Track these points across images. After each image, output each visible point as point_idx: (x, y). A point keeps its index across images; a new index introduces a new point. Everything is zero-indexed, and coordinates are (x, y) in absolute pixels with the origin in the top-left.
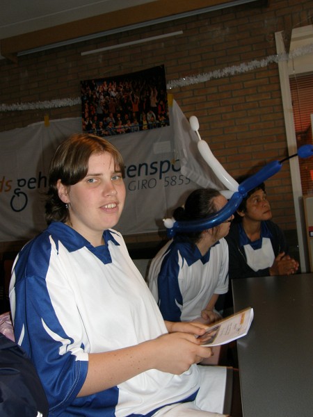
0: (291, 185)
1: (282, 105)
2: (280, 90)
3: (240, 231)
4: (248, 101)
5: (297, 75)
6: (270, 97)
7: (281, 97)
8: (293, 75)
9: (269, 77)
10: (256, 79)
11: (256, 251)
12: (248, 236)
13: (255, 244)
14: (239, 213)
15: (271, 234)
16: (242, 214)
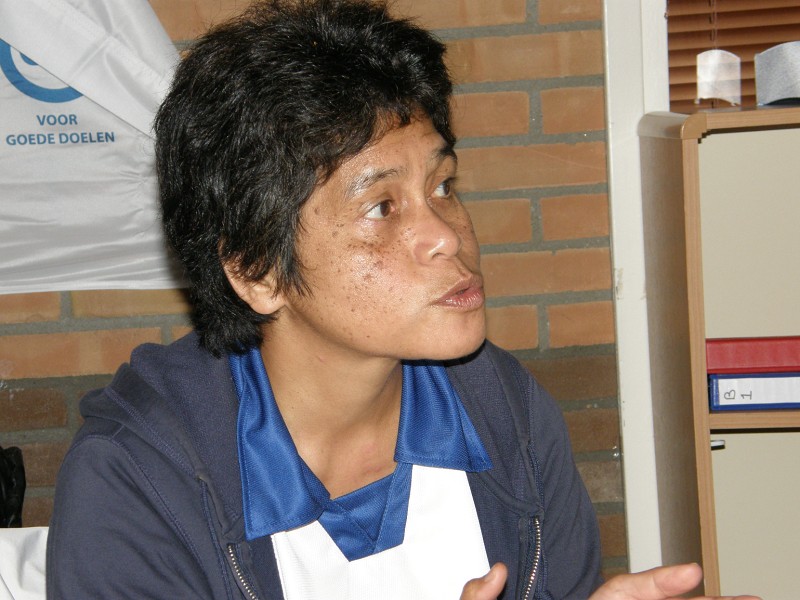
13: (359, 513)
14: (239, 287)
15: (472, 437)
16: (262, 297)
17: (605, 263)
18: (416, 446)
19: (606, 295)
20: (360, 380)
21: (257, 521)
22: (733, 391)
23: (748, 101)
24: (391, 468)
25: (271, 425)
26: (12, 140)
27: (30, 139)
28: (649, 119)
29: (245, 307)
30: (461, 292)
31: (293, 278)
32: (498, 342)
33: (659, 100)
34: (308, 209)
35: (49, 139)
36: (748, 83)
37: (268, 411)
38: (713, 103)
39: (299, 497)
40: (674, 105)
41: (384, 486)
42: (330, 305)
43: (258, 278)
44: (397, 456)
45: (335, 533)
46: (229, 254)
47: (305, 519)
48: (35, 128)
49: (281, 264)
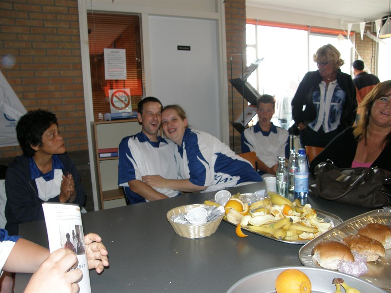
0: (84, 110)
1: (79, 36)
2: (78, 21)
3: (31, 165)
4: (46, 26)
5: (94, 11)
6: (68, 27)
7: (78, 29)
8: (91, 10)
9: (68, 7)
10: (55, 5)
11: (48, 182)
12: (40, 168)
13: (47, 176)
14: (33, 147)
15: (62, 165)
16: (36, 148)
17: (87, 140)
18: (55, 166)
19: (87, 143)
20: (47, 158)
21: (33, 177)
22: (102, 155)
23: (104, 119)
24: (51, 170)
25: (34, 165)
26: (6, 126)
27: (9, 126)
28: (91, 122)
29: (34, 150)
30: (63, 145)
31: (41, 145)
32: (68, 151)
33: (92, 120)
34: (43, 136)
35: (11, 126)
36: (104, 117)
37: (34, 163)
38: (100, 120)
39: (39, 174)
40: (95, 120)
41: (51, 172)
42: (46, 148)
43: (36, 146)
44: (52, 168)
45: (44, 178)
46: (31, 143)
47: (39, 177)
48: (9, 124)
49: (39, 144)
